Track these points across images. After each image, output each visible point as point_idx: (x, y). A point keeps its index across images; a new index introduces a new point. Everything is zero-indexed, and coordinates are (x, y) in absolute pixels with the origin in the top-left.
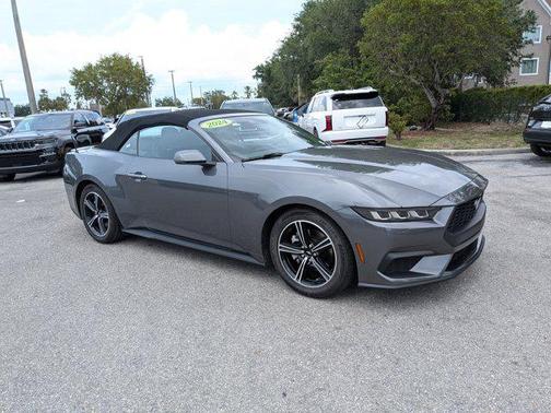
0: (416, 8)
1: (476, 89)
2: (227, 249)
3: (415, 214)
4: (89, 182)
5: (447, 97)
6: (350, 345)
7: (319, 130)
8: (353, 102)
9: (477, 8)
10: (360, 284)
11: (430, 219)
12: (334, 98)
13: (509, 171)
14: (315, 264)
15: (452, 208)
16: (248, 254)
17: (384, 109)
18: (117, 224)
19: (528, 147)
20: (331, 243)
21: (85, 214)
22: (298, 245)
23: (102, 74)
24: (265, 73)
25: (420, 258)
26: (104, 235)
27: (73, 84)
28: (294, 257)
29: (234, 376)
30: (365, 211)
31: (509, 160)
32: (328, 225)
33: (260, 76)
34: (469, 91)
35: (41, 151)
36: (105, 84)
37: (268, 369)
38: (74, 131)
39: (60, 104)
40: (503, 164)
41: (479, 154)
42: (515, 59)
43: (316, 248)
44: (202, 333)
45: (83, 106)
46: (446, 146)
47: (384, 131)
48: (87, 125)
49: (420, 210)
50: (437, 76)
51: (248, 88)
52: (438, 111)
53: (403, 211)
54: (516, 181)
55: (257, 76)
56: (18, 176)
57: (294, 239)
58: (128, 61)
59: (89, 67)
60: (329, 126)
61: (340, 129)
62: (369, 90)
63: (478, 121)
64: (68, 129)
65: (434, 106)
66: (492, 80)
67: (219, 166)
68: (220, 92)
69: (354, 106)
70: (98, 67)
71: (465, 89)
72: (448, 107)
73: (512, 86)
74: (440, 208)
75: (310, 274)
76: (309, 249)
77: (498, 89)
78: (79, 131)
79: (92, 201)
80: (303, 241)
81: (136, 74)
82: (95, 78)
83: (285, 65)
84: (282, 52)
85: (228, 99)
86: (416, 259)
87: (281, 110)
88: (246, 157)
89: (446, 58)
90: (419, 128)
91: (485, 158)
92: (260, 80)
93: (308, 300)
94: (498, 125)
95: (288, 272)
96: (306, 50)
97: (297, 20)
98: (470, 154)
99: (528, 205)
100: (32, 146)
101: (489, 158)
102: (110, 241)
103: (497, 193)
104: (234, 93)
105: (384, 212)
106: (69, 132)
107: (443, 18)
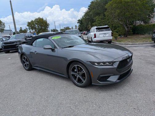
0: (121, 2)
1: (140, 25)
2: (58, 73)
3: (108, 64)
4: (24, 54)
5: (131, 28)
6: (87, 102)
7: (93, 38)
8: (102, 30)
9: (139, 2)
10: (92, 84)
11: (112, 65)
12: (96, 29)
13: (147, 49)
14: (81, 78)
15: (119, 62)
16: (63, 74)
17: (111, 32)
18: (31, 65)
19: (153, 42)
20: (85, 72)
21: (23, 62)
22: (76, 72)
23: (36, 23)
24: (80, 22)
25: (110, 76)
26: (27, 68)
27: (28, 26)
28: (75, 76)
29: (52, 110)
30: (93, 63)
31: (147, 46)
32: (83, 67)
33: (79, 23)
34: (138, 26)
35: (16, 45)
36: (36, 26)
37: (62, 109)
38: (26, 39)
39: (25, 31)
40: (145, 47)
41: (139, 44)
42: (152, 16)
43: (81, 73)
44: (47, 97)
45: (31, 32)
46: (129, 42)
47: (111, 38)
48: (29, 37)
49: (109, 62)
50: (128, 22)
51: (76, 26)
52: (128, 32)
53: (104, 63)
54: (148, 52)
55: (78, 23)
56: (11, 51)
57: (75, 70)
58: (42, 19)
59: (32, 21)
60: (95, 37)
61: (98, 37)
62: (107, 26)
63: (141, 34)
64: (24, 38)
65: (127, 30)
66: (145, 22)
67: (56, 49)
68: (68, 27)
69: (103, 31)
70: (34, 21)
71: (137, 25)
72: (131, 30)
73: (151, 24)
74: (115, 62)
75: (79, 81)
76: (79, 73)
77: (147, 24)
78: (27, 39)
79: (25, 59)
80: (77, 71)
81: (45, 23)
82: (34, 24)
83: (86, 19)
84: (85, 15)
85: (70, 29)
86: (109, 77)
87: (85, 32)
88: (63, 47)
89: (130, 16)
90: (123, 36)
91: (140, 45)
92: (79, 24)
93: (79, 88)
94: (147, 35)
95: (74, 79)
96: (91, 15)
97: (89, 7)
98: (136, 44)
99: (150, 59)
100: (14, 43)
101: (142, 45)
102: (29, 70)
103: (142, 56)
104: (72, 27)
105: (99, 63)
106: (24, 39)
107: (129, 5)
